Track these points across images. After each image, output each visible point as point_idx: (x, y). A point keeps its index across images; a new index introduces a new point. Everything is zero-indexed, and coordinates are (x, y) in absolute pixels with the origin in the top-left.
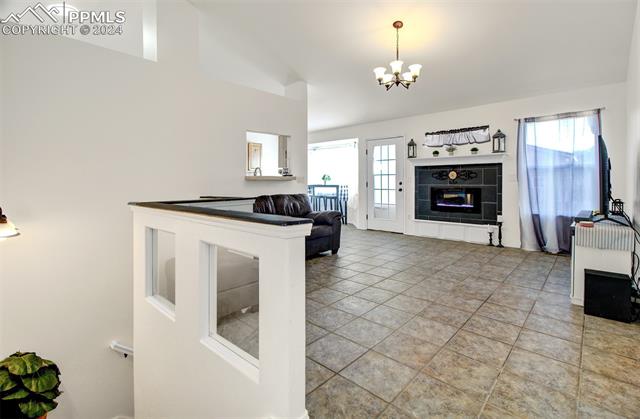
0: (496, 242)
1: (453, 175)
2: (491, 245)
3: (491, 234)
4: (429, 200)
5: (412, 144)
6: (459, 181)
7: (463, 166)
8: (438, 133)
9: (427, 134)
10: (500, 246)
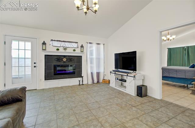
0: (81, 83)
1: (65, 60)
2: (80, 85)
3: (80, 81)
4: (53, 71)
5: (44, 43)
6: (67, 62)
7: (69, 56)
8: (57, 41)
9: (52, 40)
10: (83, 84)
